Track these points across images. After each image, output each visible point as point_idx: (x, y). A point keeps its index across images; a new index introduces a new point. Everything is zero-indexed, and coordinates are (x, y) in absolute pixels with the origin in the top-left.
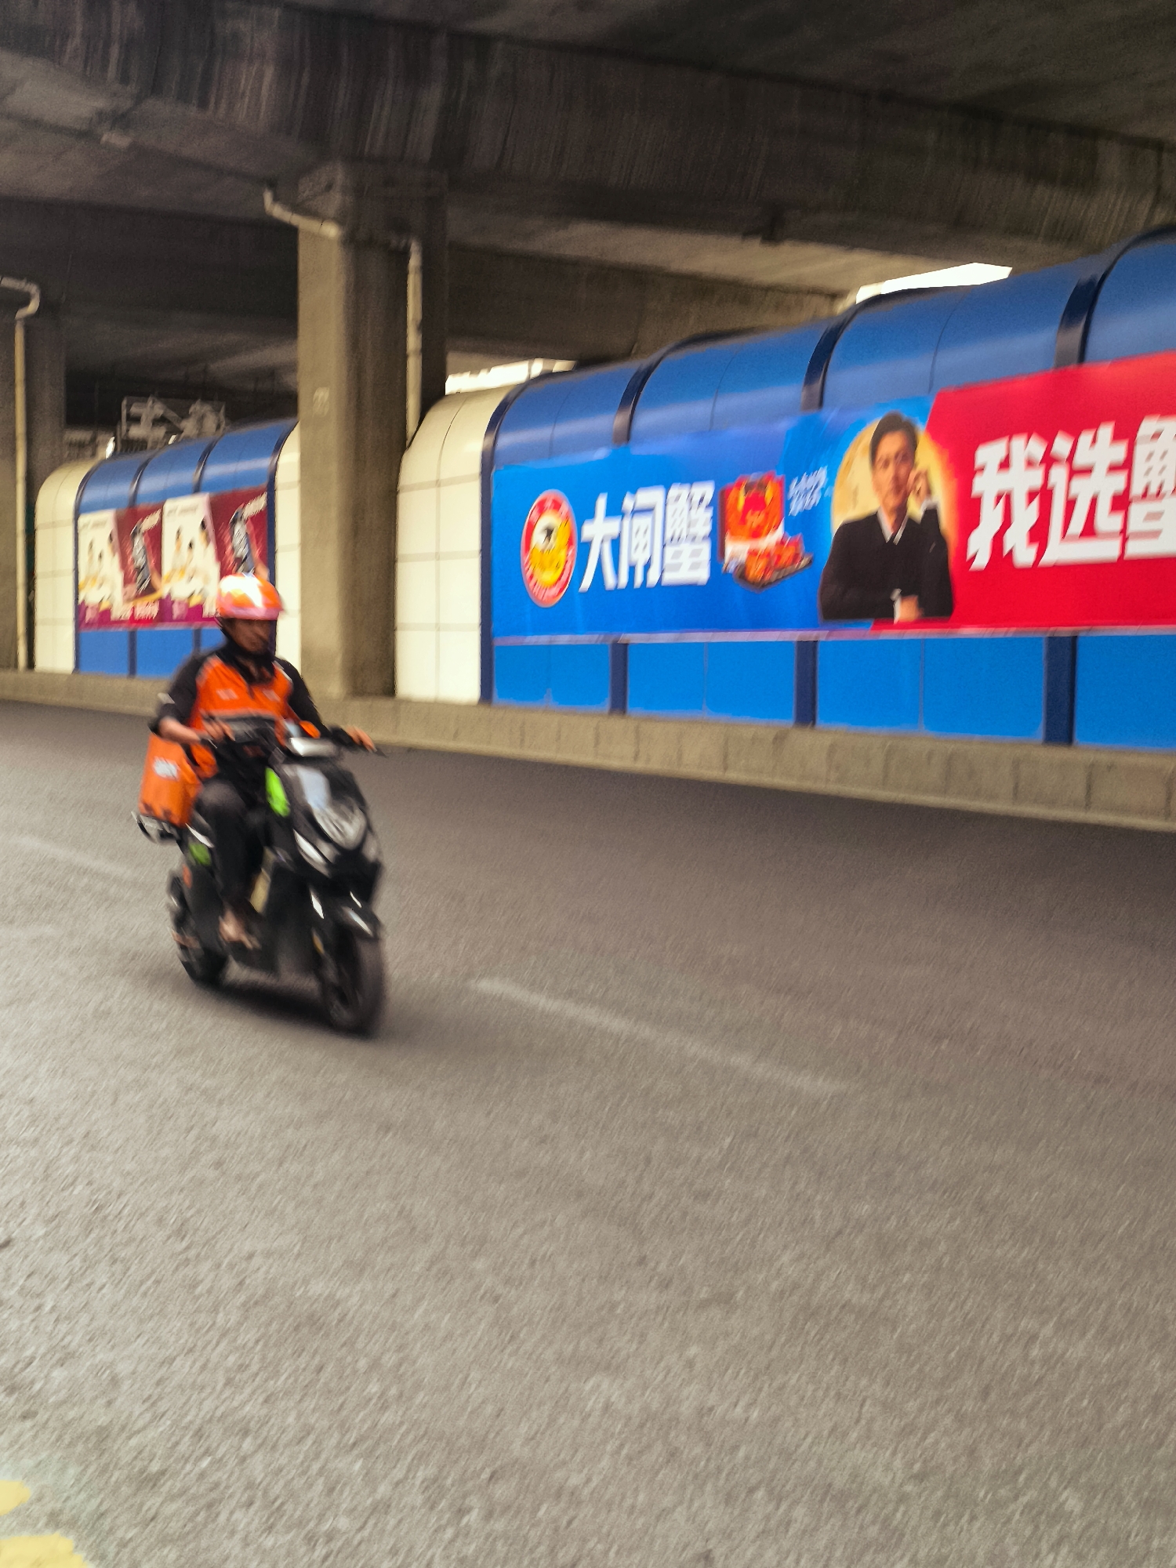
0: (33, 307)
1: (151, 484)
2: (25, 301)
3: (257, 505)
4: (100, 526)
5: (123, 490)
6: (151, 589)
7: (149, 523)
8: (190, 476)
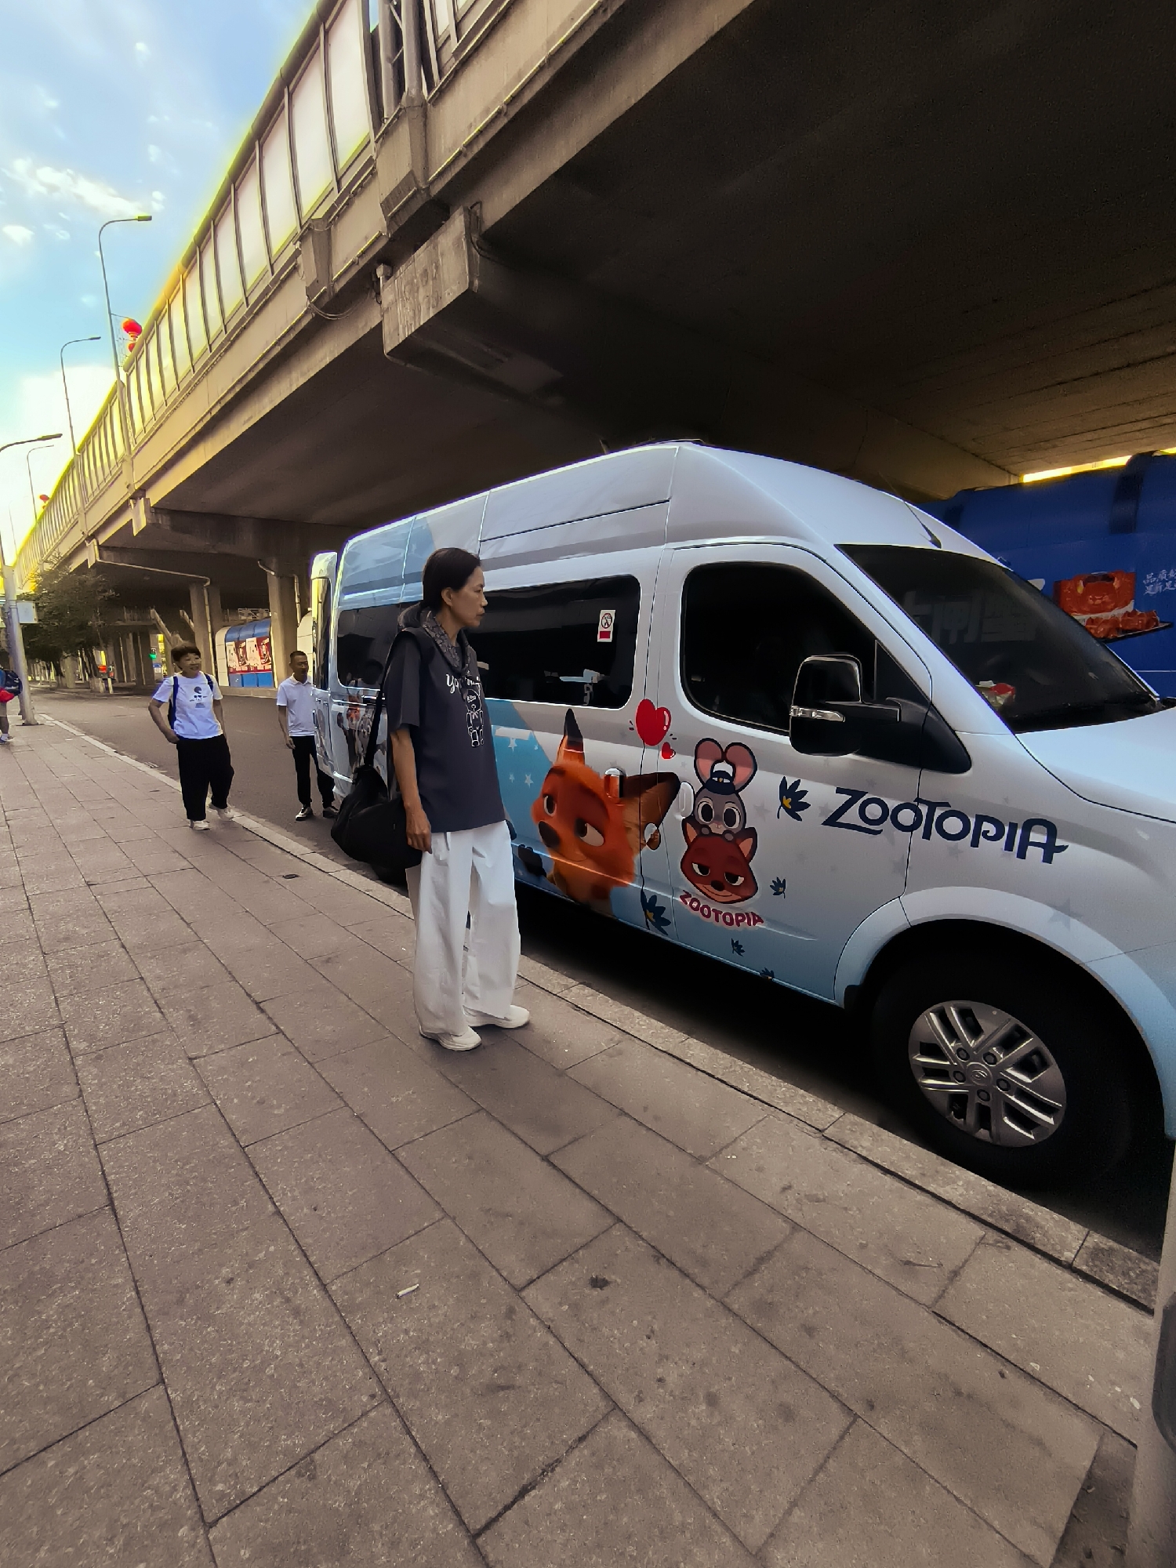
0: (208, 583)
1: (243, 634)
2: (206, 582)
3: (267, 641)
4: (231, 645)
5: (235, 635)
6: (245, 663)
7: (243, 645)
8: (251, 633)
